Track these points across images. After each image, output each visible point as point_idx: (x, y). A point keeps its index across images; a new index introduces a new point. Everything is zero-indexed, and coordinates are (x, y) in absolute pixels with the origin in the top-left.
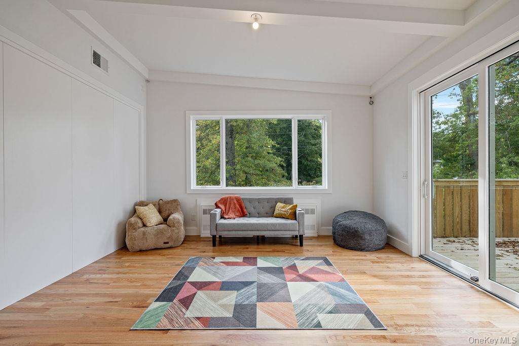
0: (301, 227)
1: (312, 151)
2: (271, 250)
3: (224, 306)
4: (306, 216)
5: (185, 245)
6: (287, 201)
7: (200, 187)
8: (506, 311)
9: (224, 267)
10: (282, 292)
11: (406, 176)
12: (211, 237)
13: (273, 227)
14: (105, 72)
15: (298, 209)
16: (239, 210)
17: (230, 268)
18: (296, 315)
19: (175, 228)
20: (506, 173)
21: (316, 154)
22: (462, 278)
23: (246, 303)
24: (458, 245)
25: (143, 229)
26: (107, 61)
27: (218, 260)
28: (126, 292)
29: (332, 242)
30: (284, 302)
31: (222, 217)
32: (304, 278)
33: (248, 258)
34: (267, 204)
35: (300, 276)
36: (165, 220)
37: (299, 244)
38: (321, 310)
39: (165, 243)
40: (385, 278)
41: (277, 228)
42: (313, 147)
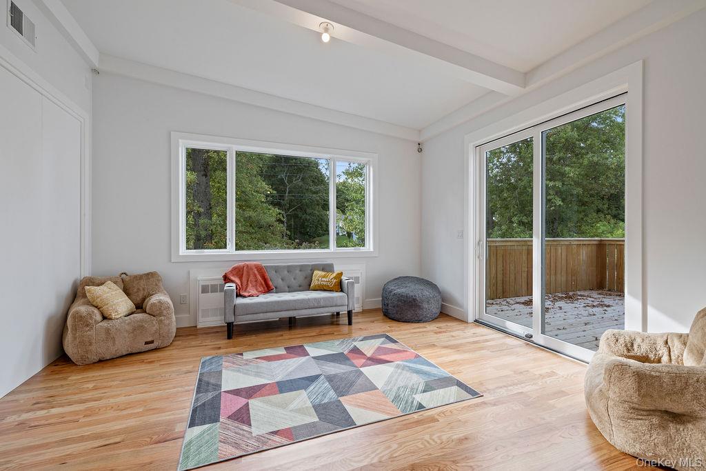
0: (350, 300)
1: (312, 201)
2: (314, 334)
3: (300, 411)
4: (355, 285)
5: (180, 342)
6: (327, 268)
7: (193, 252)
8: (559, 360)
9: (264, 364)
10: (360, 381)
11: (462, 235)
12: (224, 326)
13: (317, 304)
14: (30, 44)
15: (344, 278)
16: (262, 284)
17: (274, 364)
18: (392, 402)
19: (163, 318)
20: (516, 233)
21: (318, 205)
22: (517, 336)
23: (326, 401)
24: (497, 307)
25: (105, 324)
26: (33, 24)
27: (248, 356)
28: (124, 426)
29: (381, 316)
30: (370, 390)
31: (238, 295)
32: (375, 361)
33: (292, 348)
34: (300, 273)
35: (369, 359)
36: (140, 307)
37: (347, 322)
38: (414, 390)
39: (147, 343)
40: (456, 348)
41: (322, 304)
42: (314, 195)
